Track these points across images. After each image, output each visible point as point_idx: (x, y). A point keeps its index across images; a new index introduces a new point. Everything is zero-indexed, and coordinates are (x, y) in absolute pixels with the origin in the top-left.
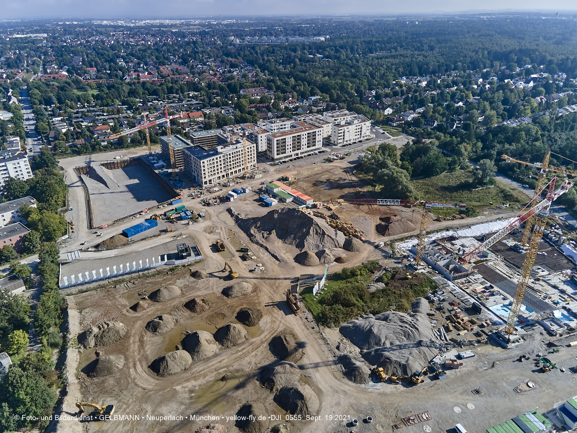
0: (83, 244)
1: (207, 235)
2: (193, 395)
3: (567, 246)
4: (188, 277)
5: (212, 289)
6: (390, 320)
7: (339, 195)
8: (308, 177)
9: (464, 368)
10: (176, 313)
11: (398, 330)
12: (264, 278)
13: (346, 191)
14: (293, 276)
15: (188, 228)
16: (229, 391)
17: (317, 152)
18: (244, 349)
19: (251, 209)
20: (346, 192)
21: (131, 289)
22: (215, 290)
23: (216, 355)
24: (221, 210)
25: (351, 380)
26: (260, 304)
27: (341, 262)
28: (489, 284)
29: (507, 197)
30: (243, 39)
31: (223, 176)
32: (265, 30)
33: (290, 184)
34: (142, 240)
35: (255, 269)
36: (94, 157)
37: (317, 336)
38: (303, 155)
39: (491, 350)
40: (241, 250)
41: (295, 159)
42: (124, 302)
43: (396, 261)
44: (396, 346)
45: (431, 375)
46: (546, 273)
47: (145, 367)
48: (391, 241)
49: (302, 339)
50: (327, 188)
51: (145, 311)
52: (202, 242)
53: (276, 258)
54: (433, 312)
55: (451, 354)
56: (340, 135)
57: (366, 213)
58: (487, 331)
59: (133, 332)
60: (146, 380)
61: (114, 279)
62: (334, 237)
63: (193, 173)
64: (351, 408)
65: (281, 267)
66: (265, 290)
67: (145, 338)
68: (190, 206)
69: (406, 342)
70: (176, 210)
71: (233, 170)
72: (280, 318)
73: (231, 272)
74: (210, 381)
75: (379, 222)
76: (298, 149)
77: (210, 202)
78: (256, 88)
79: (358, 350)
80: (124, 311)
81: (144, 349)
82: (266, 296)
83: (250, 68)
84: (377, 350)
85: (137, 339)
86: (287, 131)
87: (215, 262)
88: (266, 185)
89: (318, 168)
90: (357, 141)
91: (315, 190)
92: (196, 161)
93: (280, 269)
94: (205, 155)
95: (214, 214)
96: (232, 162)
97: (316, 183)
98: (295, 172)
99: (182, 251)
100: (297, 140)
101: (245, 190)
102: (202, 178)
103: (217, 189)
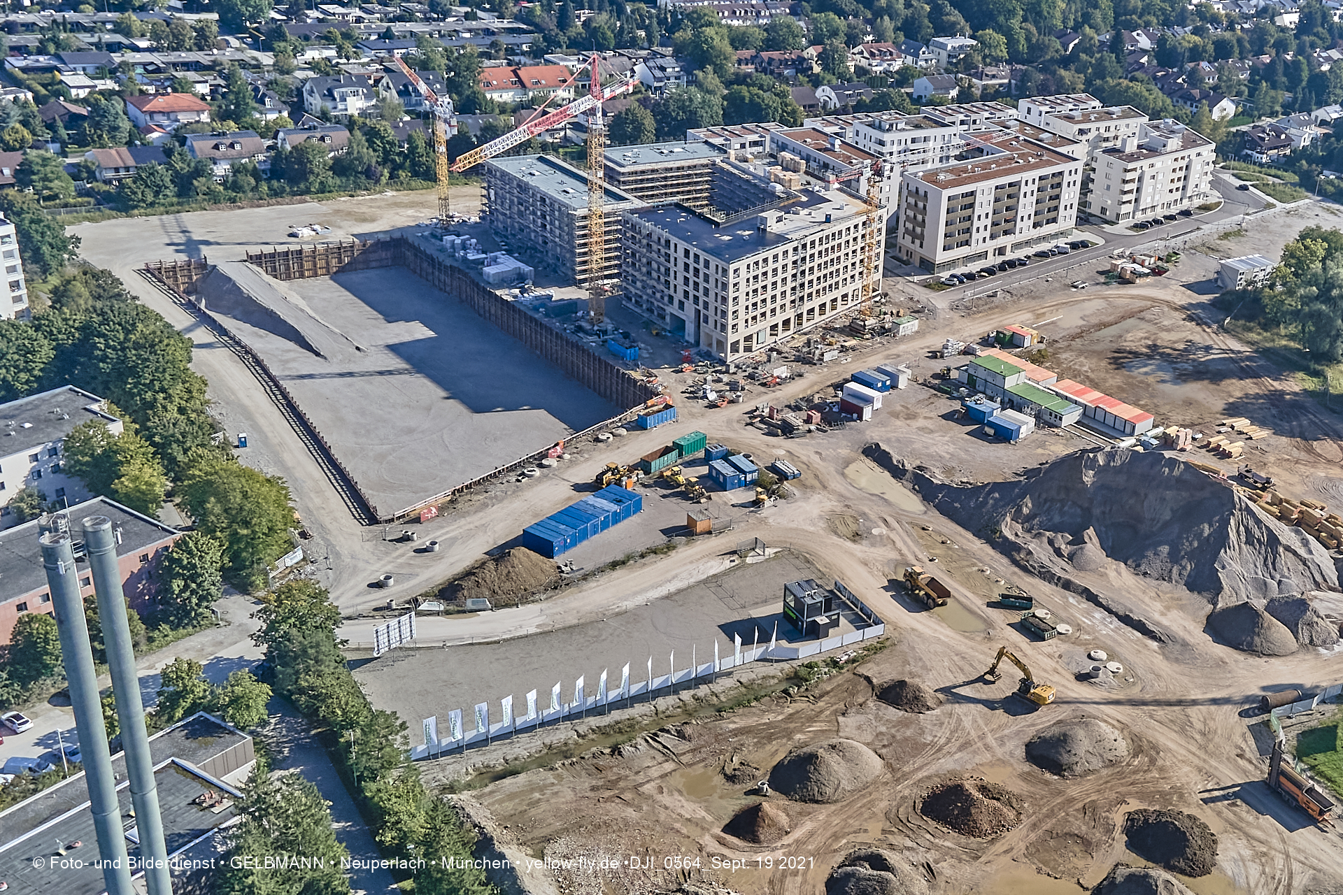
1: (849, 544)
4: (872, 705)
8: (1080, 335)
10: (909, 844)
12: (1145, 703)
15: (763, 521)
17: (1062, 242)
19: (951, 448)
21: (684, 761)
24: (844, 452)
31: (786, 323)
33: (1037, 358)
34: (614, 565)
35: (1096, 669)
38: (1020, 254)
40: (1006, 603)
41: (1002, 267)
50: (1168, 377)
51: (786, 841)
52: (849, 573)
53: (1140, 627)
56: (1127, 187)
62: (1302, 552)
63: (673, 309)
65: (1177, 660)
66: (1170, 745)
68: (718, 435)
70: (677, 446)
71: (815, 303)
73: (1026, 684)
76: (1006, 233)
77: (795, 419)
80: (713, 846)
86: (969, 163)
87: (939, 648)
88: (954, 362)
89: (1097, 304)
90: (1174, 210)
91: (1131, 385)
92: (701, 266)
93: (1176, 667)
94: (728, 245)
95: (827, 469)
96: (817, 274)
97: (1121, 359)
98: (1027, 316)
99: (815, 609)
100: (1008, 198)
101: (894, 378)
102: (724, 327)
103: (782, 371)
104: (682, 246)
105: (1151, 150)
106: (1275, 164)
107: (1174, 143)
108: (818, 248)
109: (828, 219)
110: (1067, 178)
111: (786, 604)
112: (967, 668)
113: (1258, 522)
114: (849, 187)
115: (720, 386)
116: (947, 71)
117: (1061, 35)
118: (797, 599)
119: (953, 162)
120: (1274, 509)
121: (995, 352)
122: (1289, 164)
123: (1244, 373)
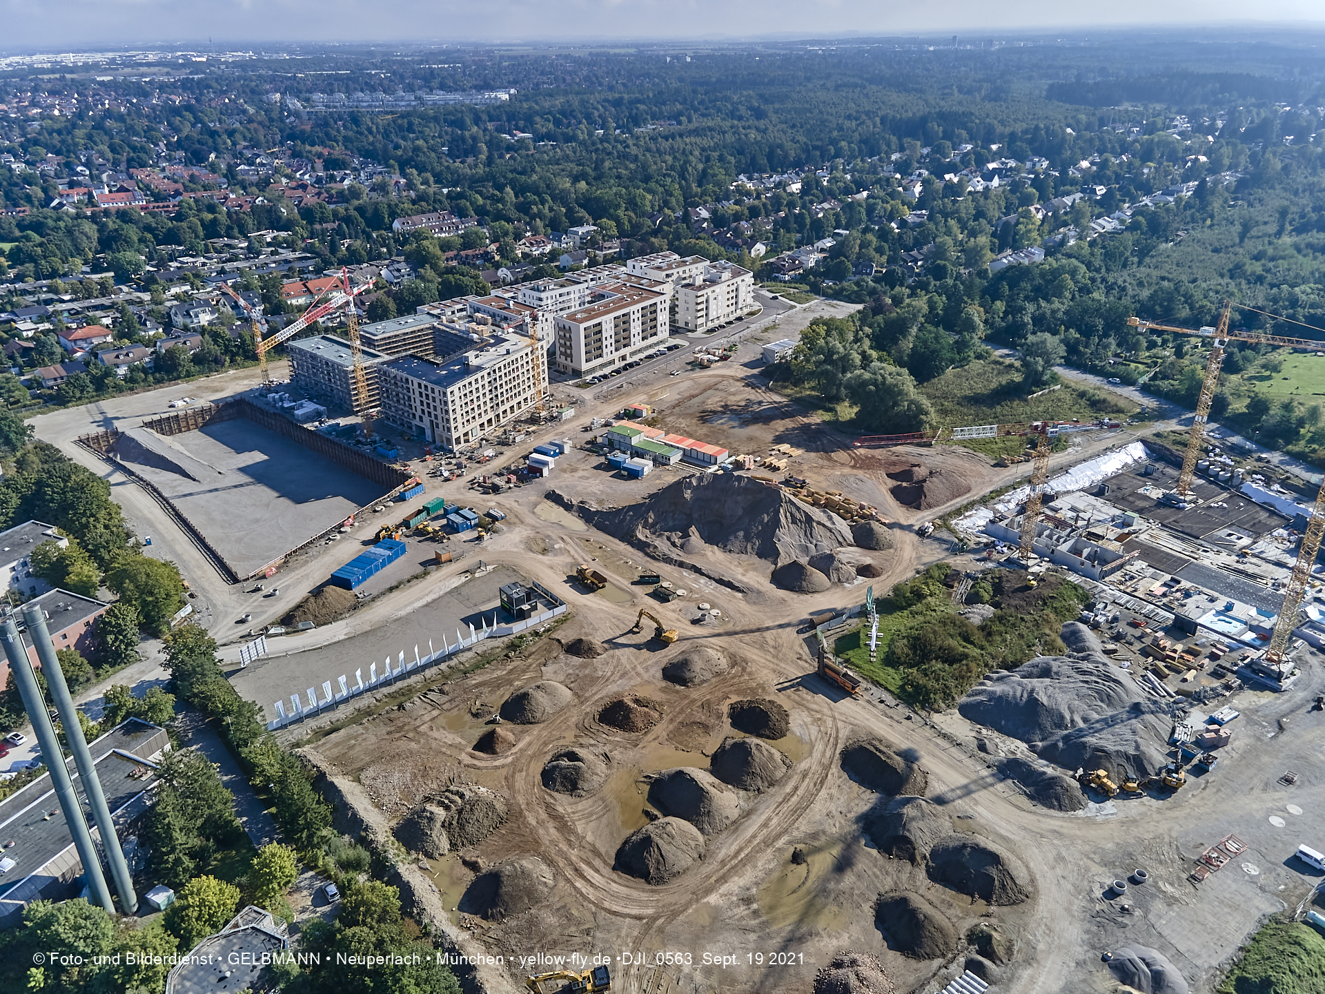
0: (242, 622)
1: (540, 557)
2: (755, 906)
3: (1254, 485)
4: (561, 656)
5: (638, 674)
6: (1057, 673)
7: (770, 437)
8: (678, 405)
9: (1237, 743)
10: (592, 742)
11: (1085, 691)
12: (736, 633)
13: (780, 426)
14: (794, 619)
15: (484, 549)
16: (826, 880)
17: (662, 348)
18: (796, 788)
19: (601, 487)
20: (782, 429)
21: (445, 707)
22: (646, 676)
23: (747, 814)
24: (533, 498)
25: (1051, 807)
26: (764, 689)
27: (874, 576)
28: (1168, 577)
29: (1097, 405)
30: (307, 100)
31: (490, 421)
32: (348, 78)
33: (652, 423)
34: (391, 589)
35: (704, 615)
36: (110, 406)
37: (928, 732)
38: (636, 358)
39: (1255, 699)
40: (643, 581)
41: (625, 368)
42: (451, 738)
43: (977, 557)
44: (1097, 721)
45: (1188, 767)
46: (1246, 541)
47: (607, 871)
48: (940, 518)
49: (904, 745)
50: (735, 424)
51: (514, 750)
52: (541, 575)
53: (729, 585)
54: (1111, 646)
55: (1196, 720)
56: (699, 307)
57: (854, 467)
58: (1228, 665)
59: (521, 800)
60: (628, 898)
61: (386, 690)
62: (828, 524)
63: (416, 422)
64: (1089, 863)
65: (755, 603)
66: (755, 657)
67: (560, 809)
68: (452, 498)
69: (1109, 712)
70: (425, 508)
71: (507, 406)
72: (826, 711)
73: (659, 630)
74: (771, 870)
75: (892, 483)
76: (625, 346)
77: (499, 481)
78: (428, 215)
79: (1023, 746)
80: (467, 760)
81: (572, 831)
82: (765, 671)
83: (380, 168)
84: (1066, 738)
85: (544, 816)
86: (596, 305)
87: (602, 615)
88: (599, 433)
89: (687, 384)
90: (732, 318)
91: (713, 432)
92: (429, 392)
93: (755, 608)
94: (446, 376)
95: (523, 511)
96: (505, 388)
97: (705, 417)
98: (643, 397)
99: (520, 601)
100: (623, 324)
101: (561, 447)
102: (449, 429)
103: (490, 452)
104: (416, 381)
105: (712, 282)
106: (794, 280)
107: (726, 275)
108: (503, 371)
109: (508, 352)
110: (659, 307)
111: (502, 600)
112: (622, 626)
113: (798, 509)
114: (521, 329)
115: (451, 467)
116: (581, 248)
117: (652, 217)
118: (508, 596)
119: (587, 305)
120: (809, 499)
121: (624, 422)
122: (802, 279)
123: (784, 416)
